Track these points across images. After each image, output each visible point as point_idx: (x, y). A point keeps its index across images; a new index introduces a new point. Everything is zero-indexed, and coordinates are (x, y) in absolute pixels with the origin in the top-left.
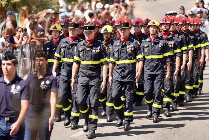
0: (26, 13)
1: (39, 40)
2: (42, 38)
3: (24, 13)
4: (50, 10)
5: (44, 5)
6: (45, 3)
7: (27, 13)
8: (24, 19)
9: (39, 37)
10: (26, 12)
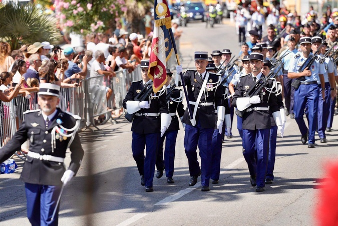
0: (7, 48)
1: (29, 91)
2: (34, 88)
3: (4, 48)
4: (46, 44)
5: (36, 35)
6: (39, 32)
7: (9, 47)
8: (5, 58)
9: (29, 87)
10: (7, 46)
